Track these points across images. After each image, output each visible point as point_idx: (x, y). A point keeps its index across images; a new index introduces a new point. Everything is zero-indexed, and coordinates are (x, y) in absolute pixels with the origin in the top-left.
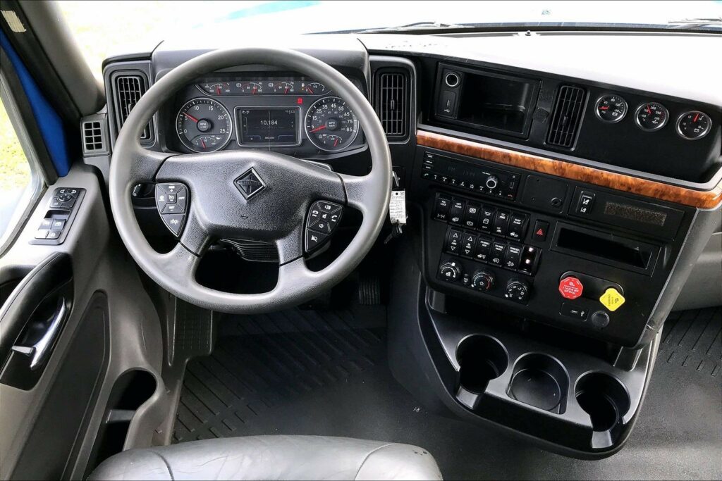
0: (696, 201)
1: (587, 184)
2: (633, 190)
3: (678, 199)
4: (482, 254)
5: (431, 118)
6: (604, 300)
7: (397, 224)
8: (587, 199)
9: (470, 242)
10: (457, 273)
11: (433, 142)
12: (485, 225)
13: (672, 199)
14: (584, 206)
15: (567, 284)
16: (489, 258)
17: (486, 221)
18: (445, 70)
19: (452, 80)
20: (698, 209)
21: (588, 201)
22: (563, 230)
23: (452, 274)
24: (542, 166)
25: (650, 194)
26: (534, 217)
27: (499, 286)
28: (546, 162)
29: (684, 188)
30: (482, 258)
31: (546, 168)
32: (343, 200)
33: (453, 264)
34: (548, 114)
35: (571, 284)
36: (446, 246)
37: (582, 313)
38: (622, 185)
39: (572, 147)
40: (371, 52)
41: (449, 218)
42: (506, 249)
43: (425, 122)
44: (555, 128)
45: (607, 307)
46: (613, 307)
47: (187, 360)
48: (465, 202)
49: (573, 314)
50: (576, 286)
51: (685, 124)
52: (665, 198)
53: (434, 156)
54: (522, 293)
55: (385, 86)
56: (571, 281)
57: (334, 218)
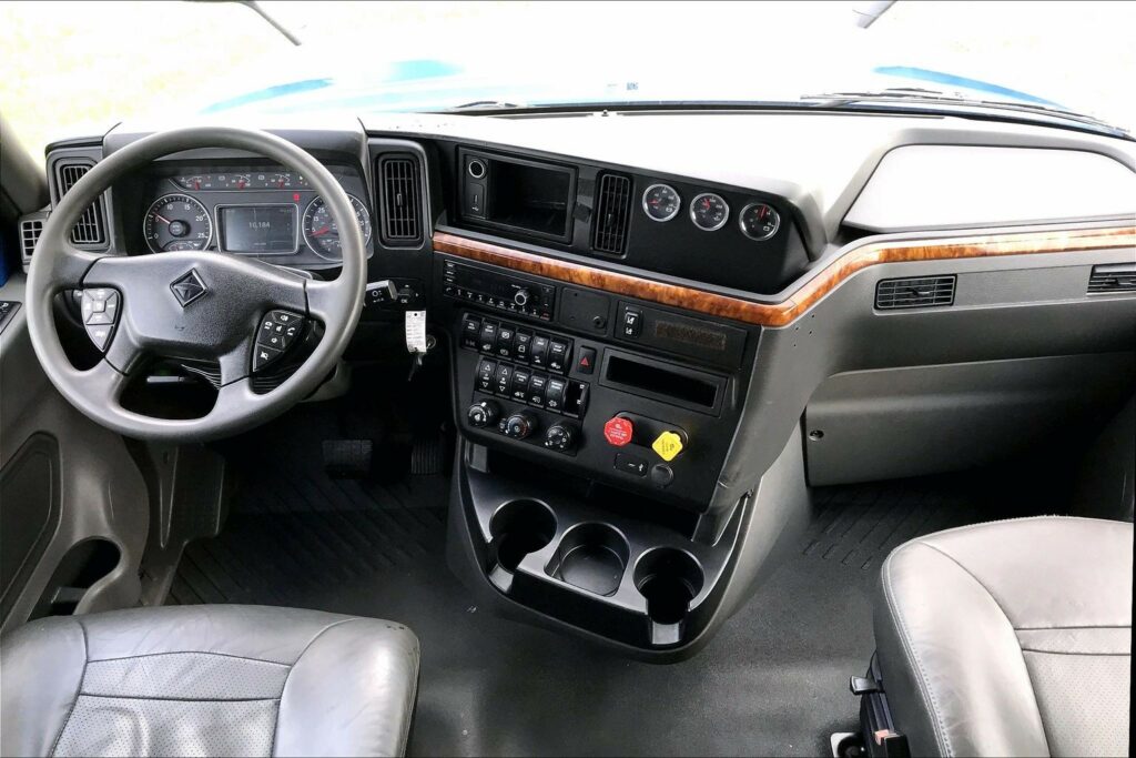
0: (760, 317)
1: (632, 296)
2: (685, 304)
3: (738, 316)
4: (520, 391)
5: (456, 217)
6: (657, 446)
7: (416, 353)
8: (631, 317)
9: (504, 376)
10: (488, 417)
11: (453, 249)
12: (521, 354)
13: (731, 315)
14: (630, 326)
15: (613, 426)
16: (528, 397)
17: (522, 348)
18: (468, 157)
19: (477, 170)
20: (763, 329)
21: (633, 319)
22: (613, 359)
23: (482, 417)
24: (578, 275)
25: (705, 308)
26: (579, 342)
27: (537, 432)
28: (584, 270)
29: (745, 301)
30: (519, 397)
31: (583, 277)
32: (304, 309)
33: (484, 404)
34: (590, 211)
35: (618, 426)
36: (478, 383)
37: (641, 467)
38: (671, 298)
39: (622, 254)
40: (371, 134)
41: (479, 347)
42: (546, 384)
43: (450, 224)
44: (601, 229)
45: (661, 454)
46: (668, 456)
47: (186, 543)
48: (497, 324)
49: (631, 468)
50: (624, 429)
51: (752, 220)
52: (723, 314)
53: (456, 266)
54: (564, 440)
55: (389, 176)
56: (617, 422)
57: (291, 331)
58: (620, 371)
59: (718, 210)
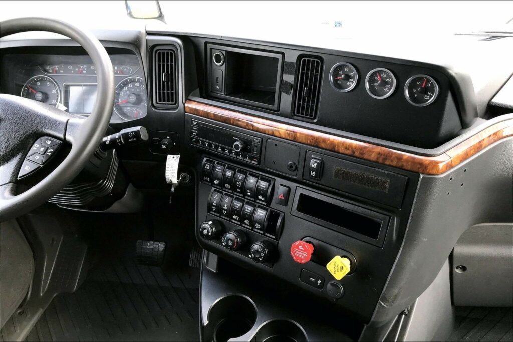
0: (419, 166)
1: (316, 143)
2: (357, 154)
3: (400, 164)
4: (237, 215)
6: (330, 267)
7: (171, 184)
8: (315, 162)
9: (226, 203)
10: (212, 232)
11: (197, 112)
12: (239, 188)
13: (394, 163)
14: (313, 170)
15: (297, 247)
16: (242, 220)
17: (239, 184)
18: (213, 50)
20: (422, 176)
21: (316, 164)
22: (302, 196)
23: (208, 232)
24: (278, 130)
25: (373, 157)
26: (279, 181)
27: (245, 246)
29: (406, 154)
30: (236, 220)
31: (281, 132)
32: (62, 136)
33: (210, 223)
34: (291, 86)
35: (300, 247)
36: (210, 207)
37: (319, 282)
38: (346, 148)
41: (212, 182)
42: (254, 211)
43: (202, 96)
44: (299, 100)
45: (332, 274)
46: (339, 276)
47: (55, 295)
48: (225, 166)
49: (311, 281)
50: (305, 250)
51: (415, 91)
52: (388, 162)
53: (198, 123)
54: (262, 255)
55: (159, 61)
56: (300, 244)
57: (50, 152)
58: (306, 205)
59: (387, 83)
